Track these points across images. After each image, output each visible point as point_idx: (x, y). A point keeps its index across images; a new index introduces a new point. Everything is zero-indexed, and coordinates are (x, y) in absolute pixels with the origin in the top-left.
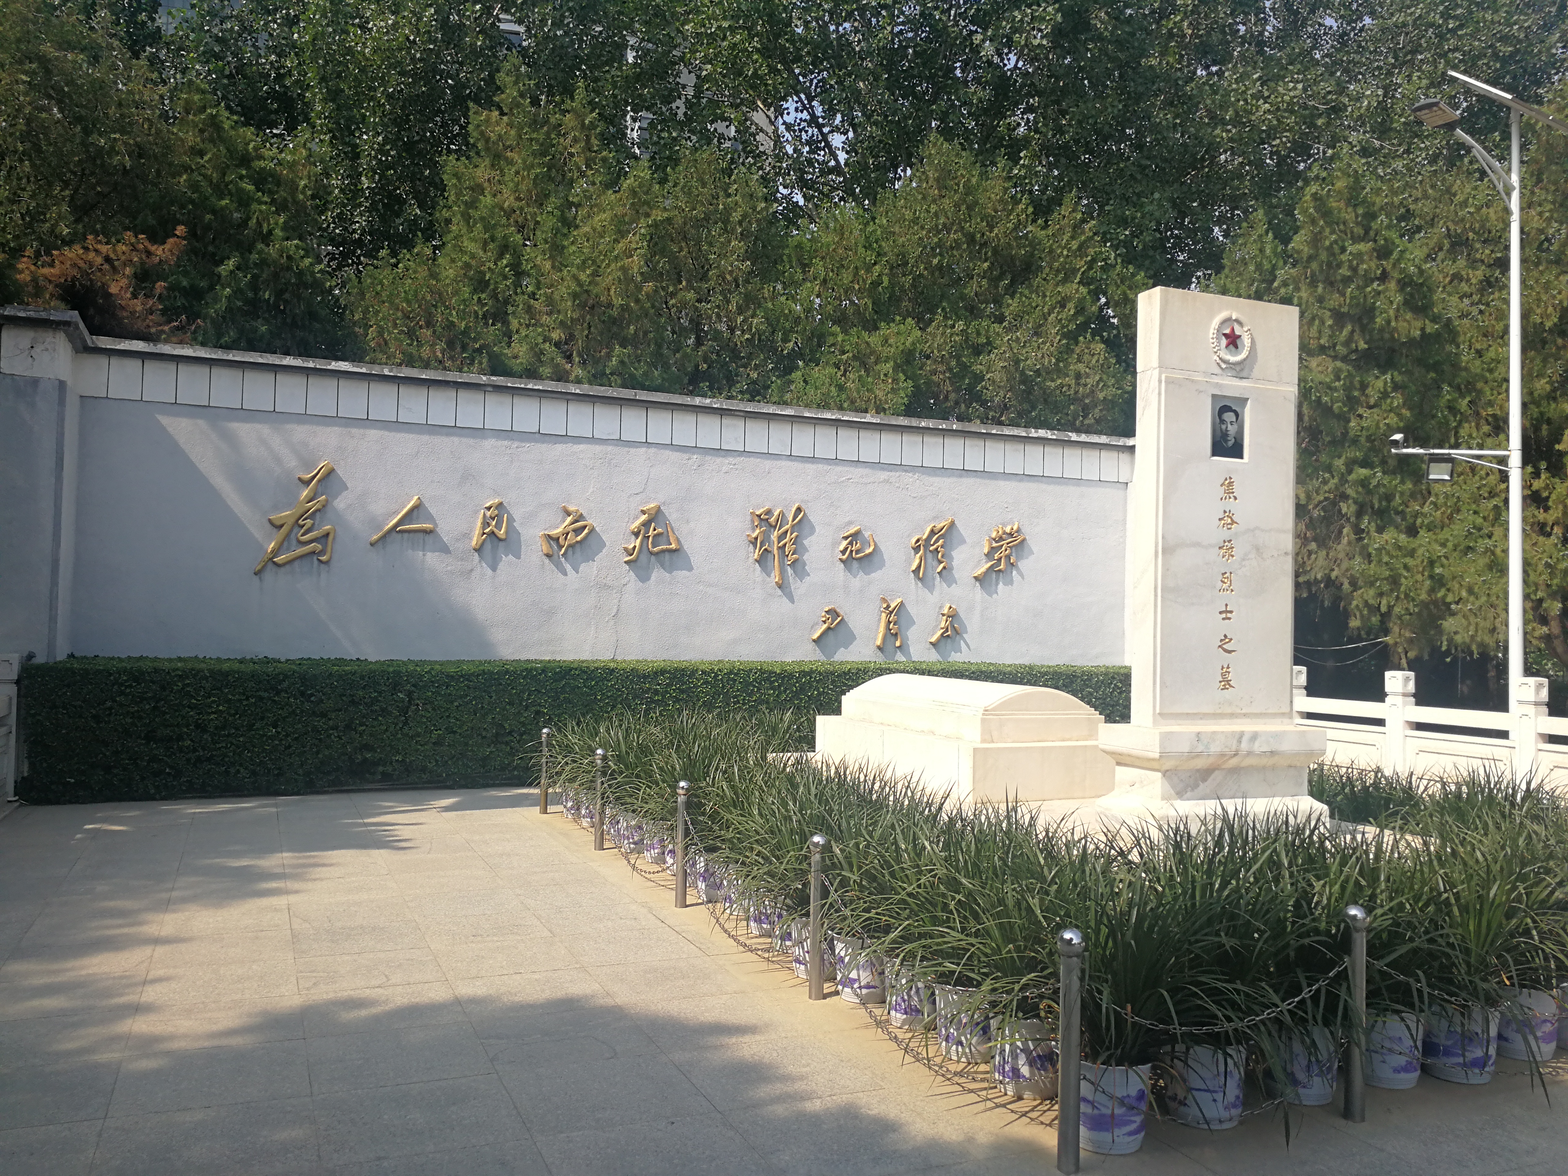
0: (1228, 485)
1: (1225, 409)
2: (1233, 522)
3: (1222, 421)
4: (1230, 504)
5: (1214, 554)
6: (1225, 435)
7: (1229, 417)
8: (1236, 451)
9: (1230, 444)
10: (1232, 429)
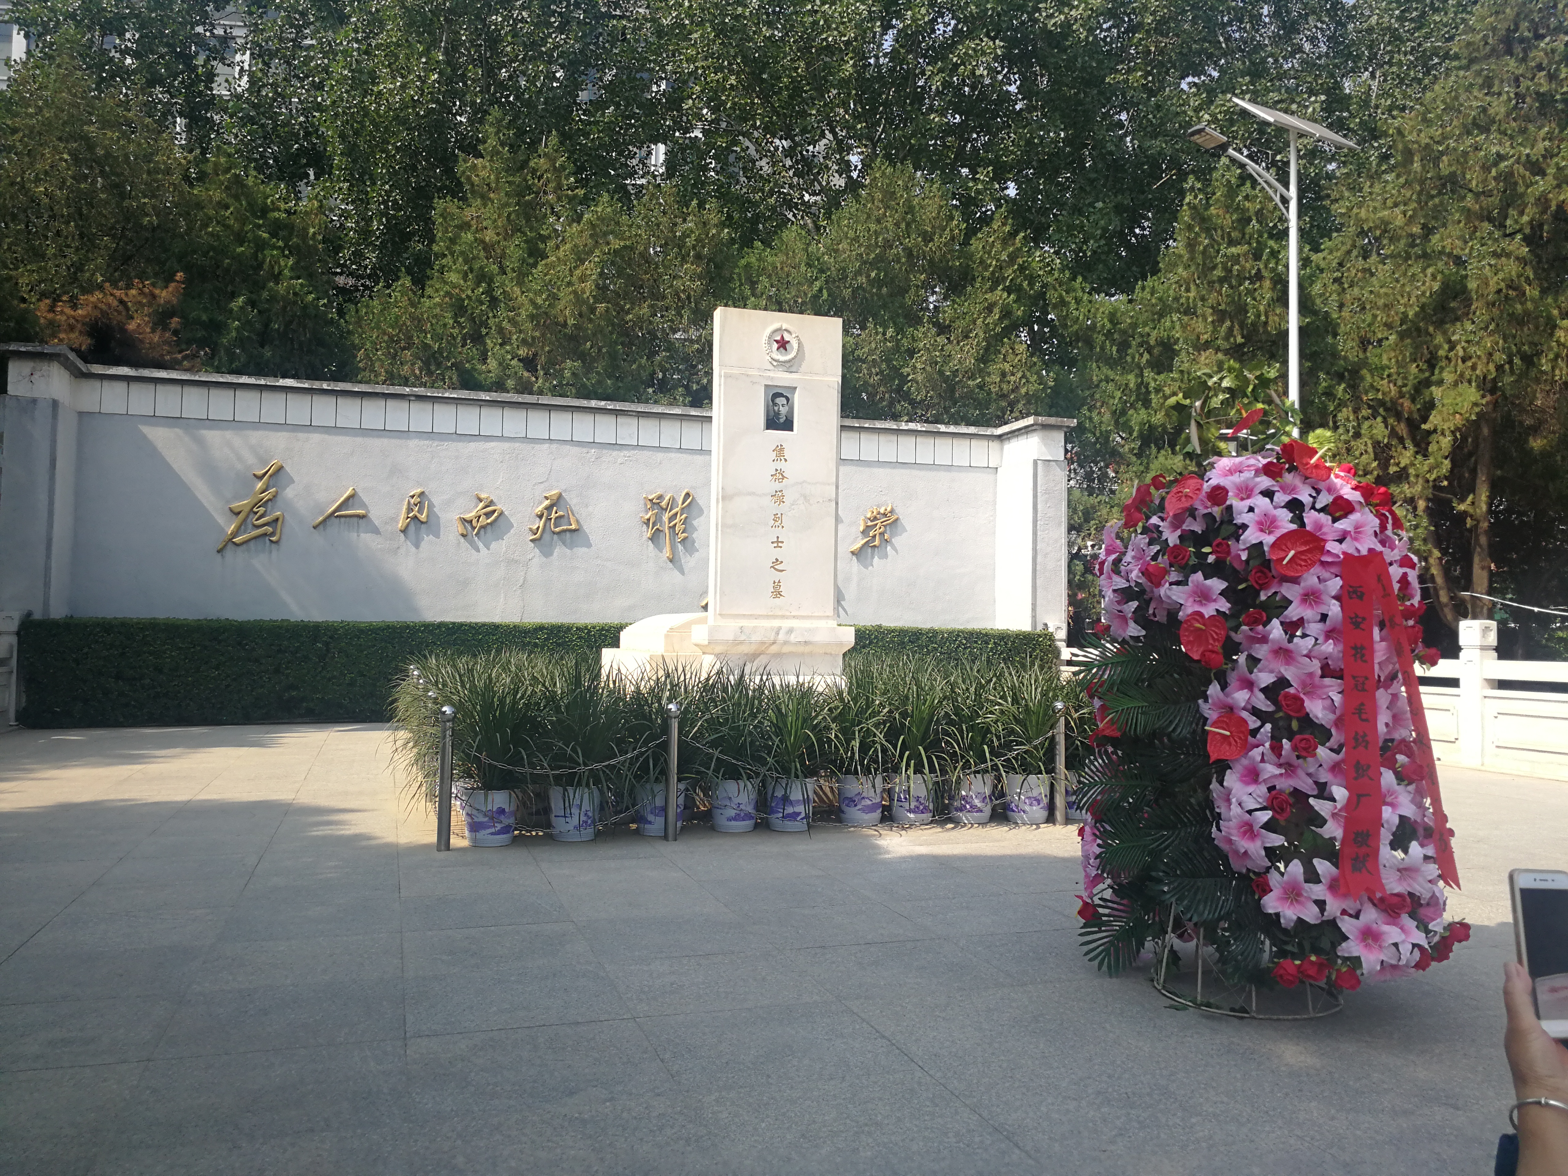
0: (780, 451)
1: (777, 395)
2: (784, 477)
3: (775, 404)
4: (781, 465)
5: (767, 501)
6: (777, 414)
7: (781, 401)
8: (788, 425)
9: (782, 420)
10: (783, 410)
